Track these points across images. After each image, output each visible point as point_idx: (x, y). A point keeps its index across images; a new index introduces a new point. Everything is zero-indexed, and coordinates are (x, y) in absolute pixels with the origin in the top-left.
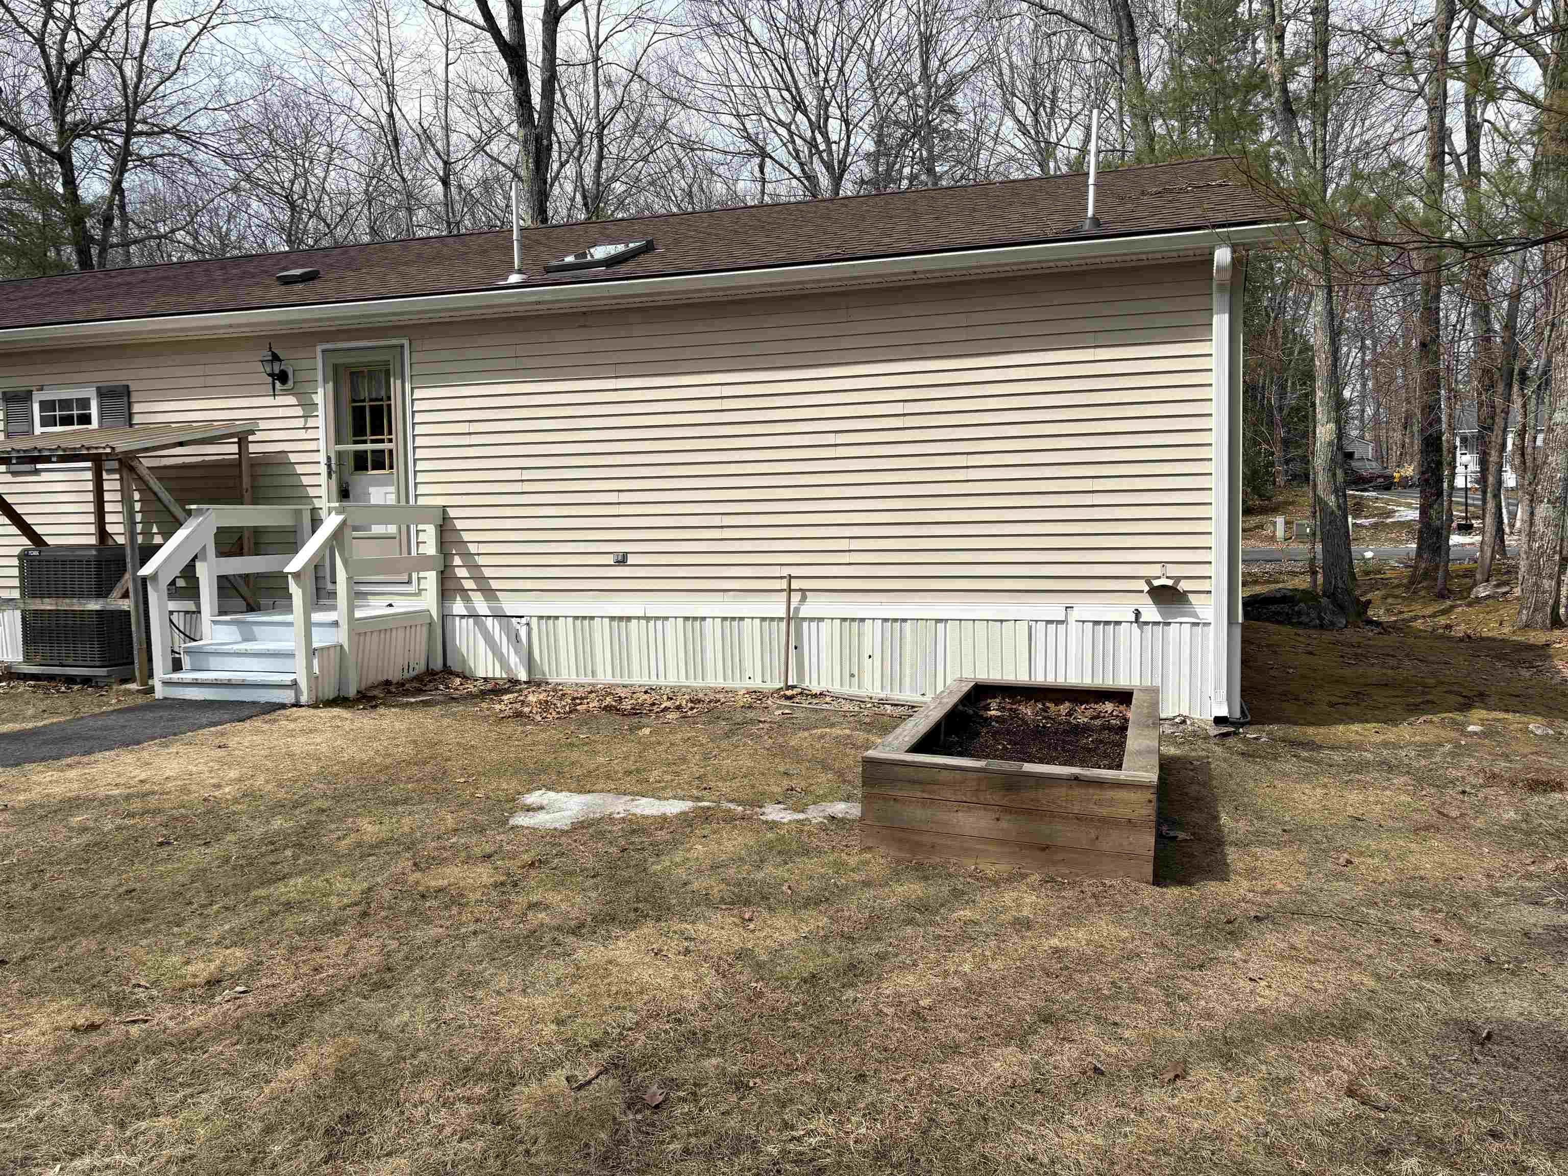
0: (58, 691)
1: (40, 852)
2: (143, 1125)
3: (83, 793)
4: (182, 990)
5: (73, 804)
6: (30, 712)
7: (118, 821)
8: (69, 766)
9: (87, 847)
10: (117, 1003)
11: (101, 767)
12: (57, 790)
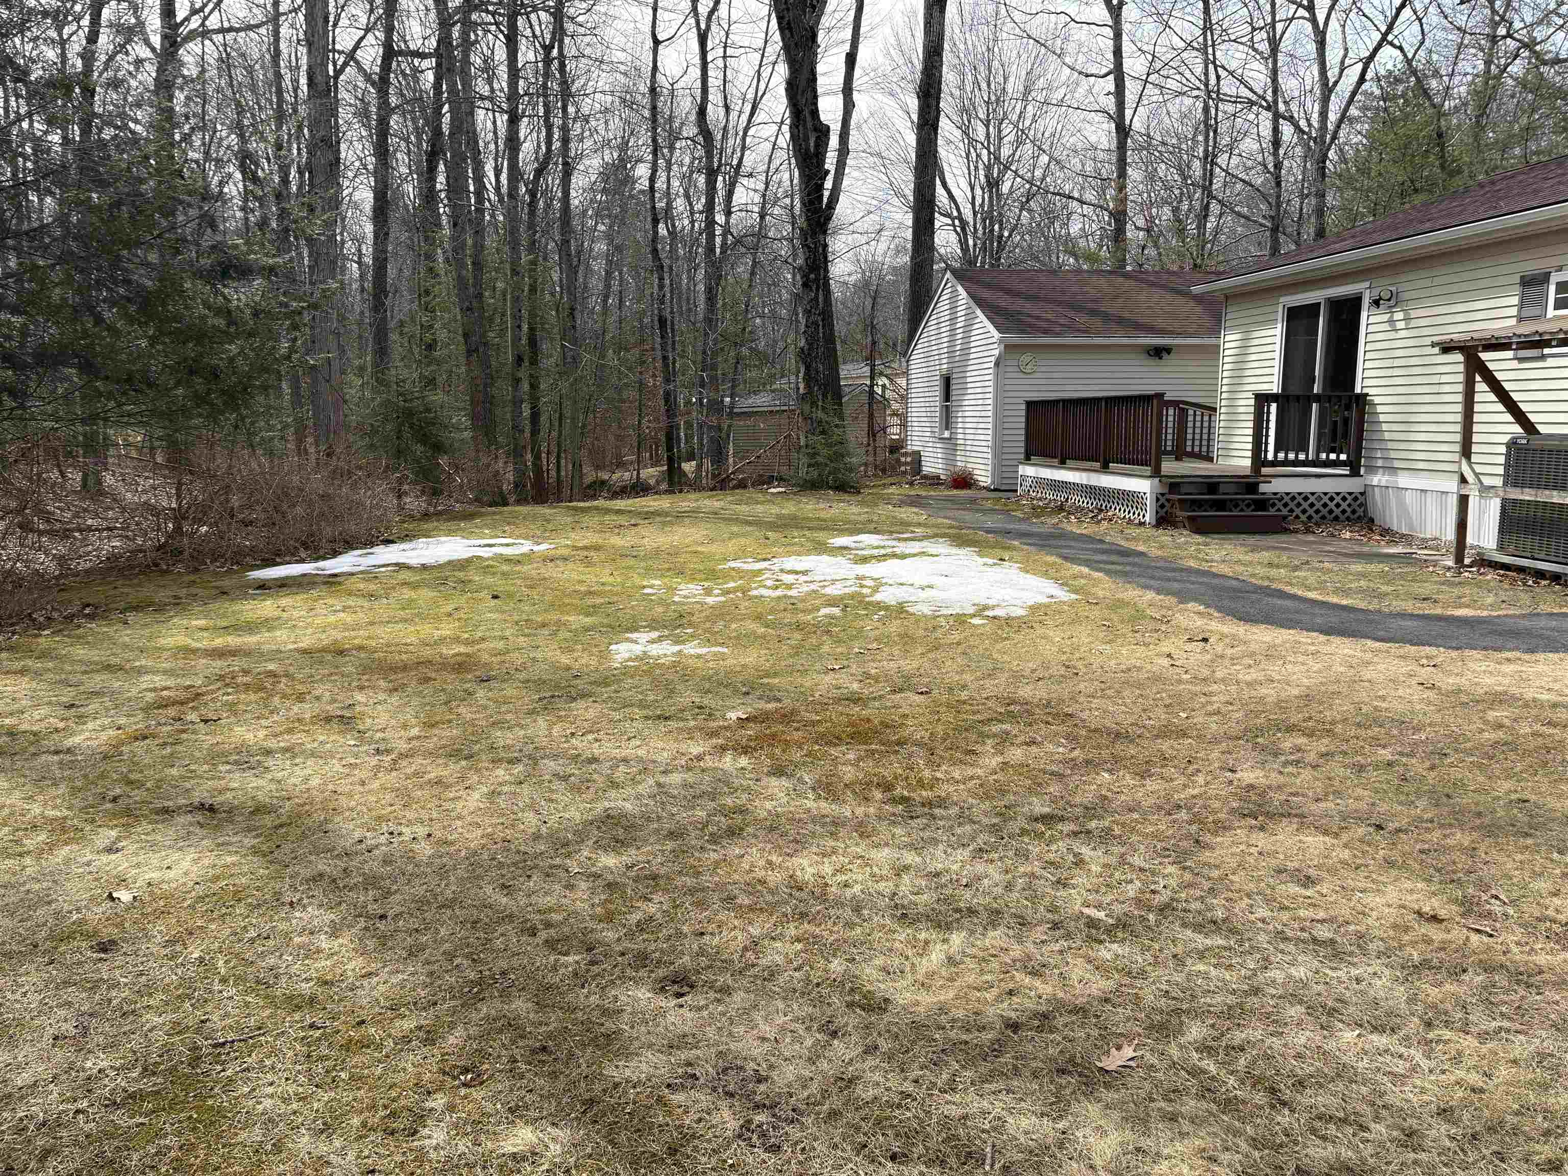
0: (1524, 584)
1: (1450, 736)
2: (1447, 1034)
3: (1514, 690)
4: (1539, 919)
5: (1498, 699)
6: (1490, 600)
7: (1537, 727)
8: (1508, 660)
9: (1495, 744)
10: (1468, 906)
11: (1540, 668)
12: (1489, 682)
